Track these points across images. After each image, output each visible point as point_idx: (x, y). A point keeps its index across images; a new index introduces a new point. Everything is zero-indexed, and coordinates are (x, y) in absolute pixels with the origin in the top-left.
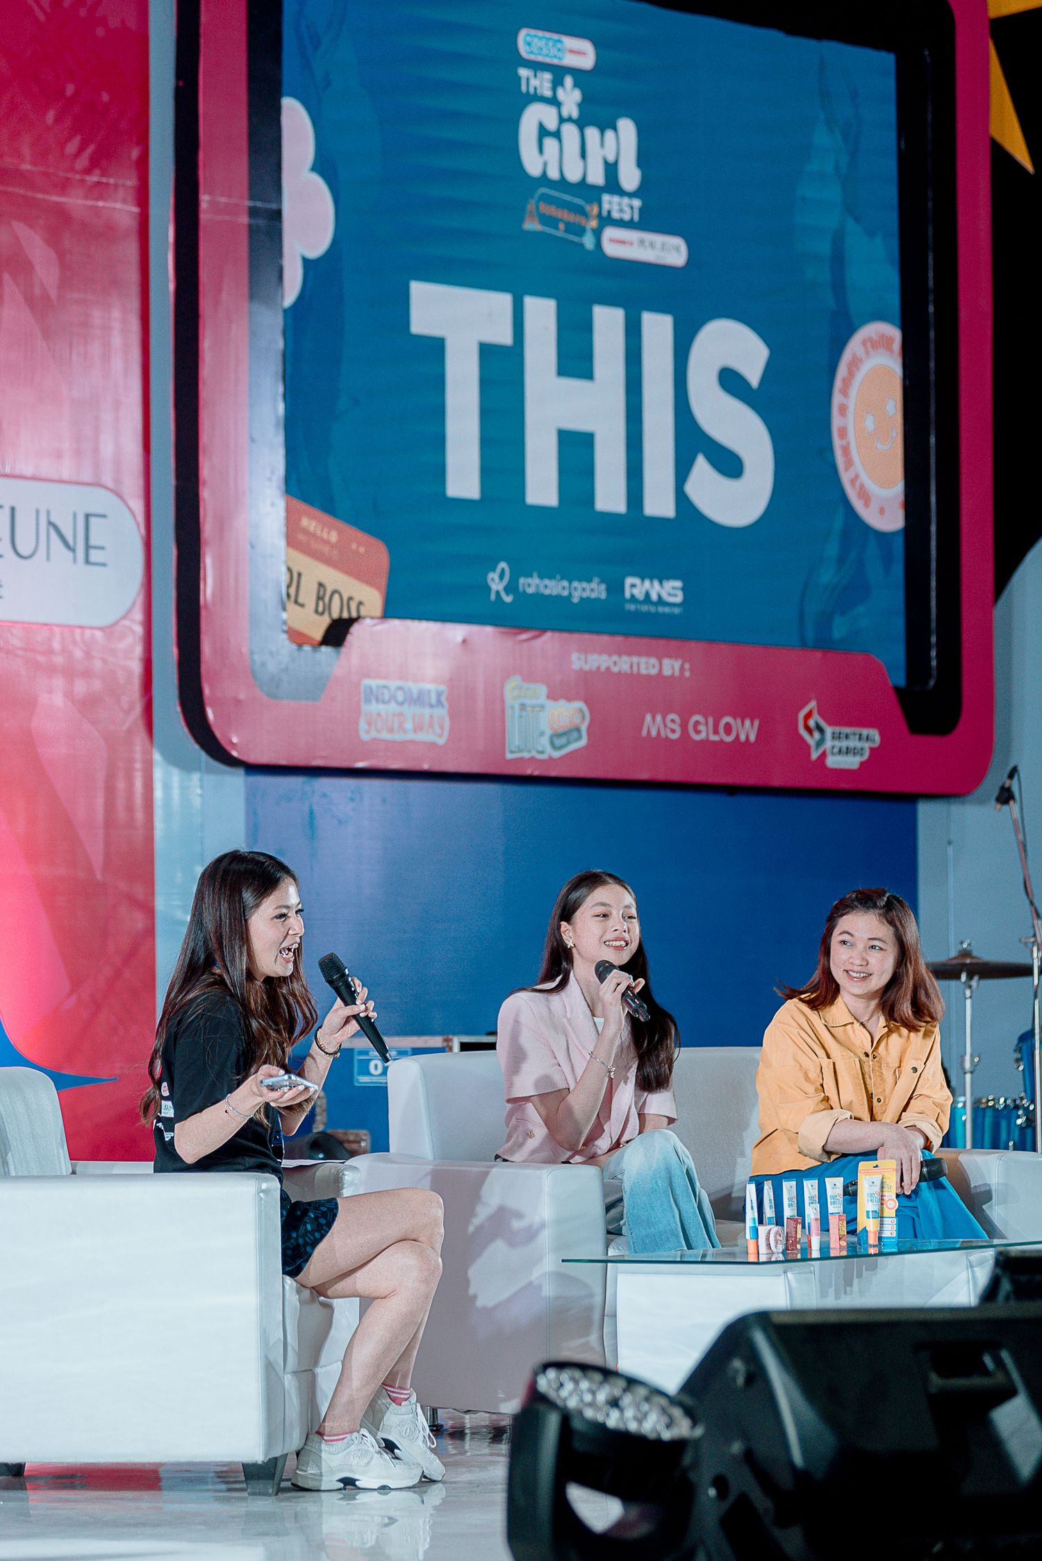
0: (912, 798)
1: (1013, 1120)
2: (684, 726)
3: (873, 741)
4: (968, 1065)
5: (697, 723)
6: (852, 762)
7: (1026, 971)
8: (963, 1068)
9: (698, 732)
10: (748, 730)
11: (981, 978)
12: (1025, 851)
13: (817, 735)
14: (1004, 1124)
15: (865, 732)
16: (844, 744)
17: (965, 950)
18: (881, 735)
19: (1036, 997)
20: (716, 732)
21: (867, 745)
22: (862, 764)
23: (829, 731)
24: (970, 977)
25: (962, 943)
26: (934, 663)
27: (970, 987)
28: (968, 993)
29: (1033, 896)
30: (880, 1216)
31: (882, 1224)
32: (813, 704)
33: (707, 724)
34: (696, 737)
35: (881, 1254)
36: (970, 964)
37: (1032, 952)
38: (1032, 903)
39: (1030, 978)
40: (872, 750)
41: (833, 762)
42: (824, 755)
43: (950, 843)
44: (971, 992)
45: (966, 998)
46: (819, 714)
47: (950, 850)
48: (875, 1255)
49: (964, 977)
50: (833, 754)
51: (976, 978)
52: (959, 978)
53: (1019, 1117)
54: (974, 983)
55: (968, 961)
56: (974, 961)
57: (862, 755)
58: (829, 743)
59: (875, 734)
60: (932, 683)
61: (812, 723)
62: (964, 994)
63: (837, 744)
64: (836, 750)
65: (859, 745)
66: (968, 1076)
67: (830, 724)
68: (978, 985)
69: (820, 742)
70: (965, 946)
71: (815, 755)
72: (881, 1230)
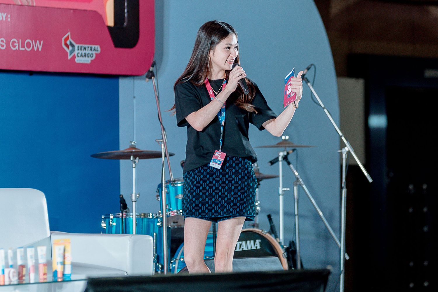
0: (116, 77)
1: (156, 223)
2: (8, 43)
3: (98, 51)
4: (134, 198)
5: (14, 42)
6: (87, 60)
7: (158, 155)
8: (132, 199)
9: (15, 47)
10: (38, 46)
11: (140, 158)
12: (159, 100)
13: (71, 48)
14: (152, 225)
15: (93, 46)
16: (83, 52)
17: (132, 145)
18: (101, 47)
19: (163, 167)
20: (23, 46)
21: (94, 53)
22: (92, 61)
23: (76, 46)
24: (135, 157)
25: (131, 142)
26: (126, 15)
27: (135, 162)
28: (134, 165)
29: (162, 121)
30: (63, 264)
31: (64, 268)
32: (69, 33)
33: (19, 43)
34: (14, 49)
35: (64, 281)
36: (135, 152)
37: (161, 146)
38: (161, 124)
39: (161, 159)
40: (96, 54)
41: (78, 60)
42: (74, 57)
43: (134, 97)
44: (135, 165)
45: (133, 167)
46: (72, 38)
47: (134, 101)
48: (61, 282)
49: (132, 158)
50: (78, 56)
51: (137, 158)
52: (130, 158)
53: (158, 222)
54: (137, 161)
55: (134, 150)
56: (136, 150)
57: (92, 57)
58: (76, 52)
59: (98, 48)
60: (125, 24)
61: (68, 42)
62: (132, 166)
63: (80, 52)
64: (79, 55)
65: (91, 52)
66: (134, 203)
67: (77, 43)
68: (138, 161)
69: (72, 52)
70: (132, 143)
71: (70, 57)
72: (64, 271)
